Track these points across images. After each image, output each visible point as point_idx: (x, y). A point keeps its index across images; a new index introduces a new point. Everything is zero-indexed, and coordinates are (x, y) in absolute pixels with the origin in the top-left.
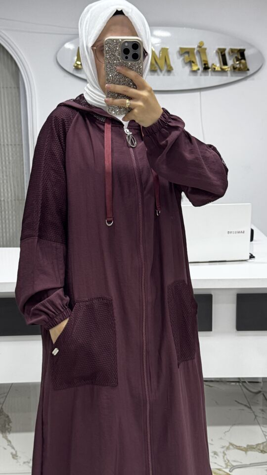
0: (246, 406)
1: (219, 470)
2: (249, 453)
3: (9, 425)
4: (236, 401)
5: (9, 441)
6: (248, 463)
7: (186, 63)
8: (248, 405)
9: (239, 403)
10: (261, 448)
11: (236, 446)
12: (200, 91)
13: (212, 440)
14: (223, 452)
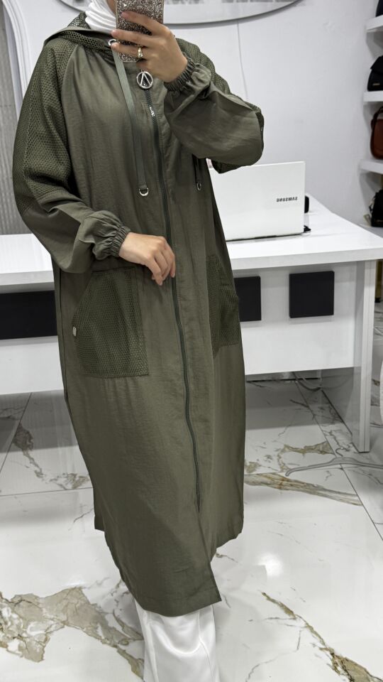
0: (303, 405)
1: (274, 474)
2: (308, 454)
3: (30, 442)
4: (291, 400)
5: (31, 459)
6: (307, 465)
8: (305, 404)
9: (294, 402)
10: (321, 449)
11: (292, 448)
12: (238, 23)
13: (265, 443)
14: (278, 455)
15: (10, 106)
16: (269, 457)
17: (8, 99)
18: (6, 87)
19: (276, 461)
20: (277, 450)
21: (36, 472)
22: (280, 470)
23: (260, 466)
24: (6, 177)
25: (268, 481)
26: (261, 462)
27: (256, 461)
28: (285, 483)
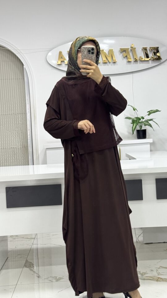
1: (154, 276)
3: (33, 266)
4: (164, 250)
9: (166, 251)
11: (164, 267)
12: (133, 73)
13: (150, 266)
14: (157, 270)
15: (24, 113)
16: (152, 270)
17: (23, 110)
18: (23, 105)
19: (156, 272)
20: (156, 268)
21: (37, 276)
22: (157, 275)
23: (147, 273)
24: (20, 146)
25: (151, 279)
26: (147, 272)
27: (145, 272)
28: (159, 279)
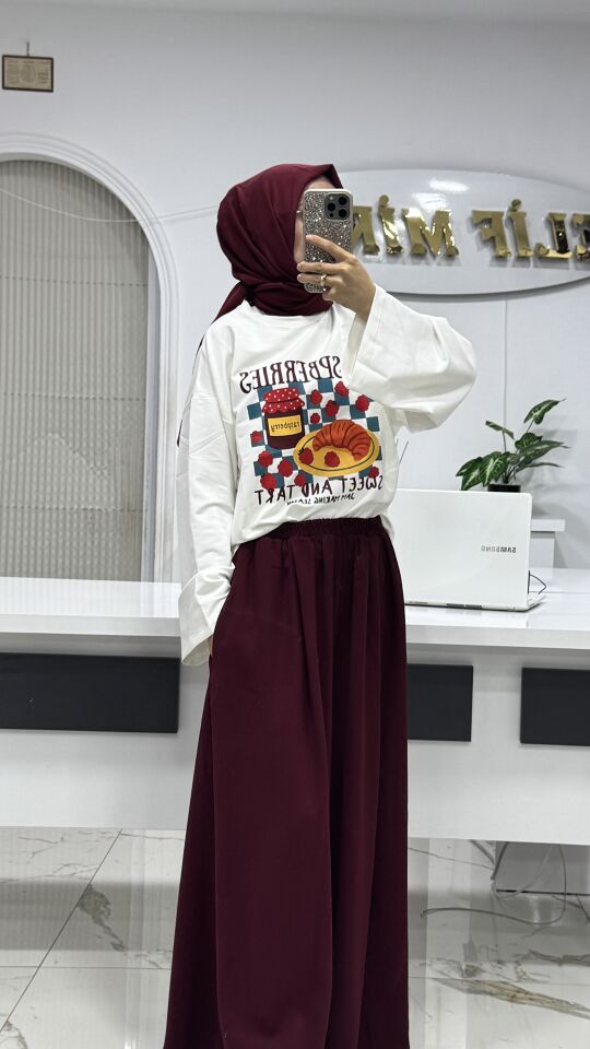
1: (504, 983)
5: (107, 928)
7: (485, 242)
11: (541, 955)
12: (507, 299)
13: (496, 946)
18: (136, 370)
19: (513, 968)
20: (517, 956)
21: (113, 944)
23: (484, 971)
25: (494, 990)
28: (519, 995)
